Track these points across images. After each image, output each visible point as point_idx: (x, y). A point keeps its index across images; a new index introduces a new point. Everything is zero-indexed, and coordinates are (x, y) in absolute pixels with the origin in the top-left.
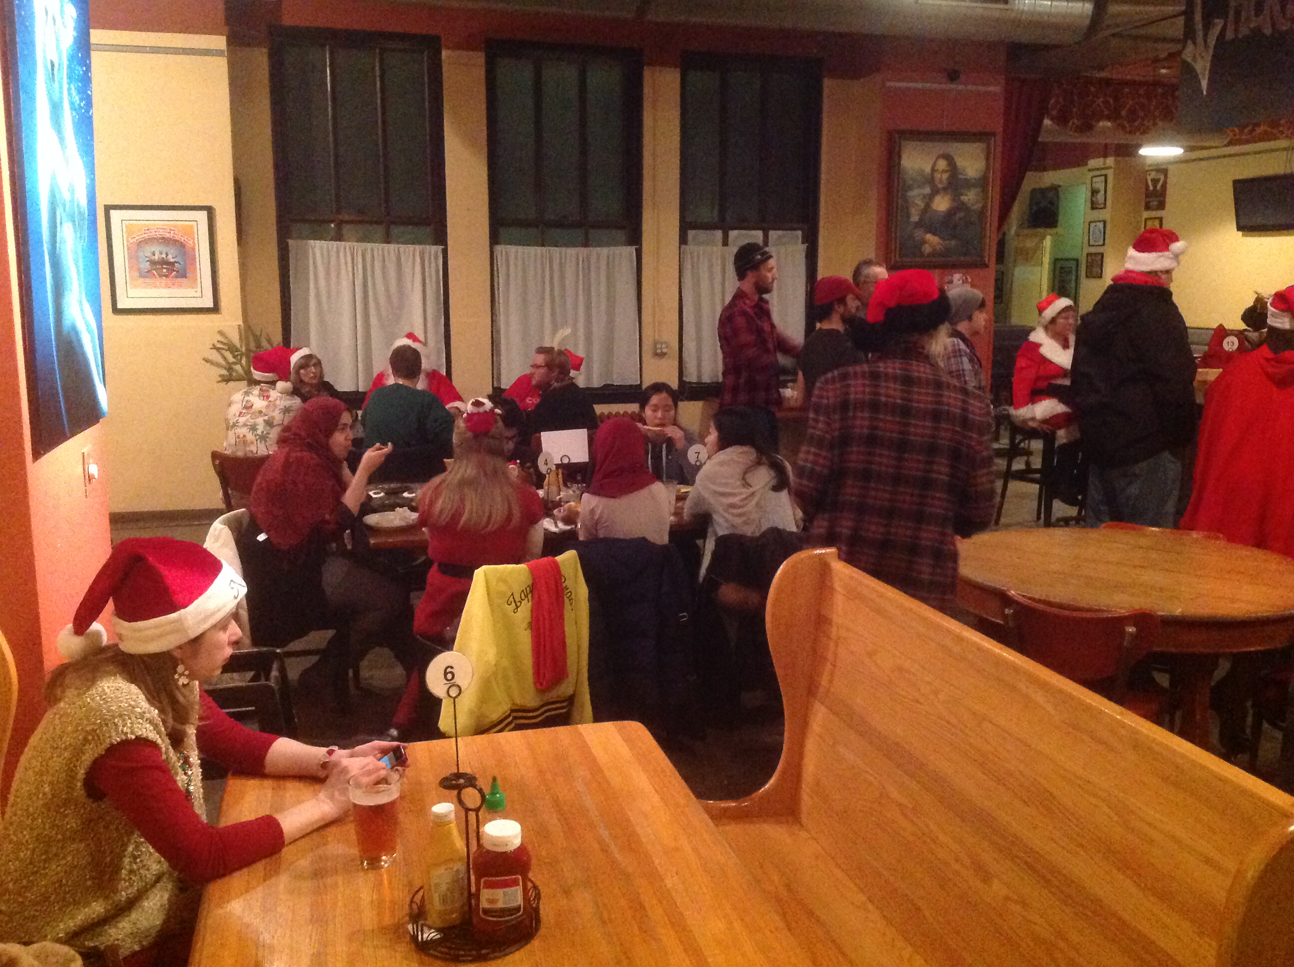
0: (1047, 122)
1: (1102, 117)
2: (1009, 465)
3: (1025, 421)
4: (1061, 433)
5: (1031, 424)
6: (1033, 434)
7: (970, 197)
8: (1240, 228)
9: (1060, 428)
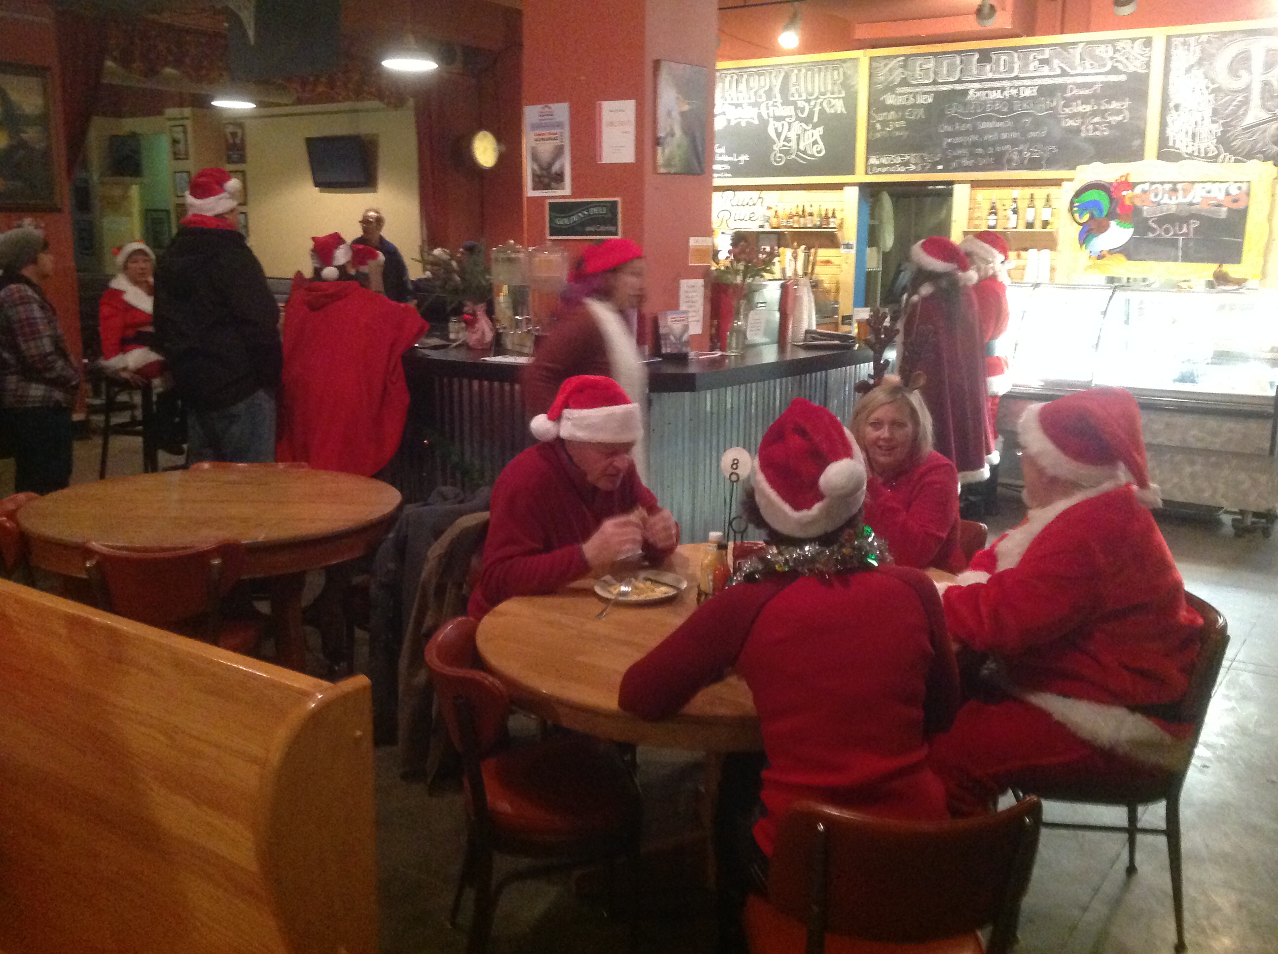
0: (109, 63)
1: (167, 64)
2: (107, 421)
3: (117, 372)
4: (156, 382)
5: (125, 375)
6: (126, 385)
7: (31, 134)
8: (317, 184)
9: (155, 377)
